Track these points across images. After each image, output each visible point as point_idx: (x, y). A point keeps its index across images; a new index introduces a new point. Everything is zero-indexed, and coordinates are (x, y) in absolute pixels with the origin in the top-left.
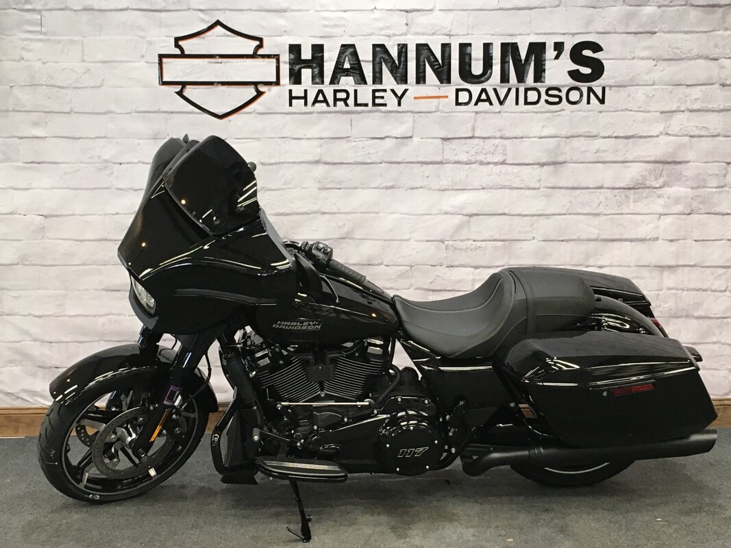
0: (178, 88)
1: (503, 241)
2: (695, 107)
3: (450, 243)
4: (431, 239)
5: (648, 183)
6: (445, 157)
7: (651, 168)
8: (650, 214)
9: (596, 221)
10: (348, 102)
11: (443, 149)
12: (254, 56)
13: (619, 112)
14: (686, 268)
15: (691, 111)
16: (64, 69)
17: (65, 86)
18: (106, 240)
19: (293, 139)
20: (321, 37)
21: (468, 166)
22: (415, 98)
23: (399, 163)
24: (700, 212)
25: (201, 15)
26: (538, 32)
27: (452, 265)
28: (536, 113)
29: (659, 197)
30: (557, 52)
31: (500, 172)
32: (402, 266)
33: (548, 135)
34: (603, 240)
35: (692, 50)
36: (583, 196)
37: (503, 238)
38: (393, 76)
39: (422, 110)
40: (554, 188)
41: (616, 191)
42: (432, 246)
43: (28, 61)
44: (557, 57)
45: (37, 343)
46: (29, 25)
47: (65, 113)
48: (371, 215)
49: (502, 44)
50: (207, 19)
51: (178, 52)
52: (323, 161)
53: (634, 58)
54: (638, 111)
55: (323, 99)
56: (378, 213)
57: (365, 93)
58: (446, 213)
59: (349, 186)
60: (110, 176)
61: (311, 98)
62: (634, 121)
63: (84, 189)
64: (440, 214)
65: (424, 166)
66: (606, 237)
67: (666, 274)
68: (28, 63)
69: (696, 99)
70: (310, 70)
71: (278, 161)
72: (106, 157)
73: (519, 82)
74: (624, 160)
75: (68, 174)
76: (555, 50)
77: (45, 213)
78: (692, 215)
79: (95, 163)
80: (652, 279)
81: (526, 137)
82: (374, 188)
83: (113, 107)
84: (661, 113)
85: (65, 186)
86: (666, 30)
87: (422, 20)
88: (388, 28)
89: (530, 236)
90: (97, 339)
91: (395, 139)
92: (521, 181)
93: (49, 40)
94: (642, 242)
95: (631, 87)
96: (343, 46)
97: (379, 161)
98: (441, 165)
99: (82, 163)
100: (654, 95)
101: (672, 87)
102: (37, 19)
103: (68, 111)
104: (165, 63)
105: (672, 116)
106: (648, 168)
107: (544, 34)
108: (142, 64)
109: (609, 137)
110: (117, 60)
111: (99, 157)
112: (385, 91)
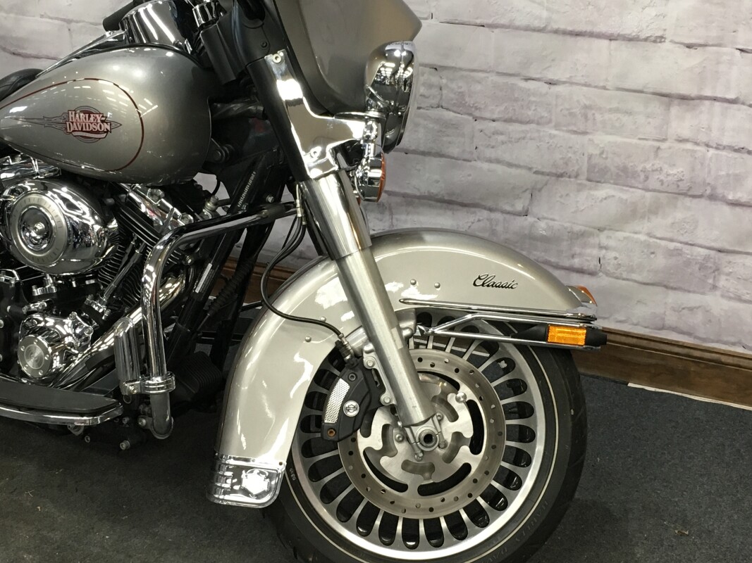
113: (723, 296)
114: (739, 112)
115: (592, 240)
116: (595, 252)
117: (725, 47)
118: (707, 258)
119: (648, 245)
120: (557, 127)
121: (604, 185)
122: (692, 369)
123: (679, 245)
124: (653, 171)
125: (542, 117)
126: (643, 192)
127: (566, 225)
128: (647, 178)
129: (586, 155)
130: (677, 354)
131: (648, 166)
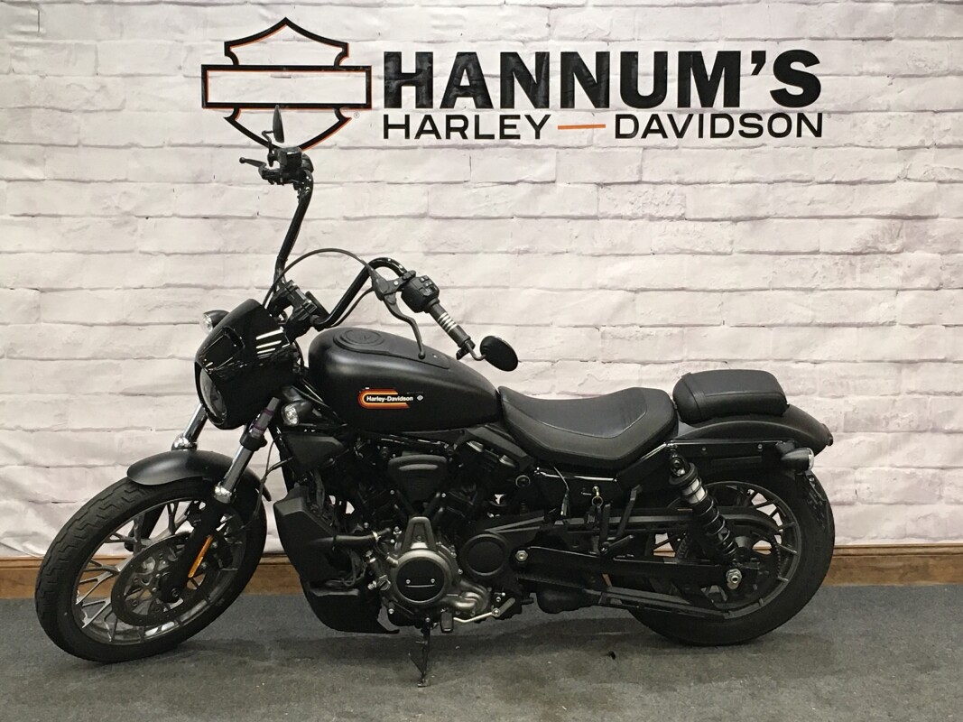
0: (229, 112)
1: (681, 326)
2: (944, 141)
3: (608, 329)
4: (581, 323)
5: (881, 247)
6: (602, 210)
7: (886, 225)
8: (883, 289)
9: (810, 299)
10: (466, 132)
11: (598, 199)
12: (336, 67)
13: (841, 149)
14: (932, 364)
15: (940, 147)
16: (69, 86)
17: (71, 109)
18: (125, 324)
19: (389, 183)
20: (429, 42)
21: (632, 222)
22: (560, 127)
23: (537, 218)
24: (952, 286)
25: (263, 11)
26: (729, 37)
27: (610, 360)
28: (727, 148)
29: (896, 265)
30: (755, 65)
31: (678, 230)
32: (540, 361)
33: (743, 180)
34: (819, 325)
35: (941, 62)
36: (792, 264)
37: (681, 322)
38: (529, 96)
39: (569, 144)
40: (752, 253)
41: (838, 257)
42: (582, 333)
43: (19, 74)
44: (756, 72)
45: (28, 468)
46: (23, 24)
47: (70, 146)
48: (496, 290)
49: (681, 54)
50: (270, 17)
51: (229, 62)
52: (430, 214)
53: (861, 74)
54: (867, 147)
55: (430, 128)
56: (507, 287)
57: (490, 120)
58: (601, 288)
59: (467, 250)
60: (132, 235)
61: (414, 128)
62: (861, 161)
63: (95, 253)
64: (593, 289)
65: (573, 221)
66: (823, 321)
67: (905, 371)
68: (19, 77)
69: (947, 131)
70: (414, 88)
71: (367, 215)
72: (127, 208)
73: (703, 106)
74: (849, 214)
75: (74, 231)
76: (753, 62)
77: (42, 287)
78: (942, 291)
79: (111, 216)
80: (886, 379)
81: (713, 183)
82: (501, 252)
83: (137, 140)
84: (899, 149)
85: (69, 248)
86: (904, 36)
87: (569, 19)
88: (522, 30)
89: (718, 320)
90: (113, 462)
91: (531, 185)
92: (707, 243)
93: (49, 44)
94: (872, 329)
95: (857, 115)
96: (460, 55)
97: (509, 215)
98: (596, 221)
99: (93, 216)
100: (889, 125)
101: (915, 114)
102: (34, 16)
103: (75, 143)
104: (211, 77)
105: (913, 154)
106: (881, 226)
107: (738, 40)
108: (180, 78)
109: (827, 183)
110: (142, 72)
111: (117, 207)
112: (518, 117)
113: (947, 503)
114: (948, 367)
115: (849, 478)
116: (853, 487)
117: (935, 324)
118: (934, 476)
119: (889, 474)
120: (821, 395)
121: (858, 433)
122: (931, 563)
123: (913, 470)
124: (892, 417)
125: (809, 389)
126: (885, 434)
127: (830, 469)
128: (887, 423)
129: (843, 415)
130: (918, 554)
131: (888, 415)
